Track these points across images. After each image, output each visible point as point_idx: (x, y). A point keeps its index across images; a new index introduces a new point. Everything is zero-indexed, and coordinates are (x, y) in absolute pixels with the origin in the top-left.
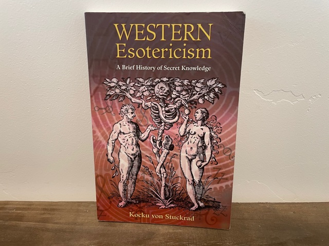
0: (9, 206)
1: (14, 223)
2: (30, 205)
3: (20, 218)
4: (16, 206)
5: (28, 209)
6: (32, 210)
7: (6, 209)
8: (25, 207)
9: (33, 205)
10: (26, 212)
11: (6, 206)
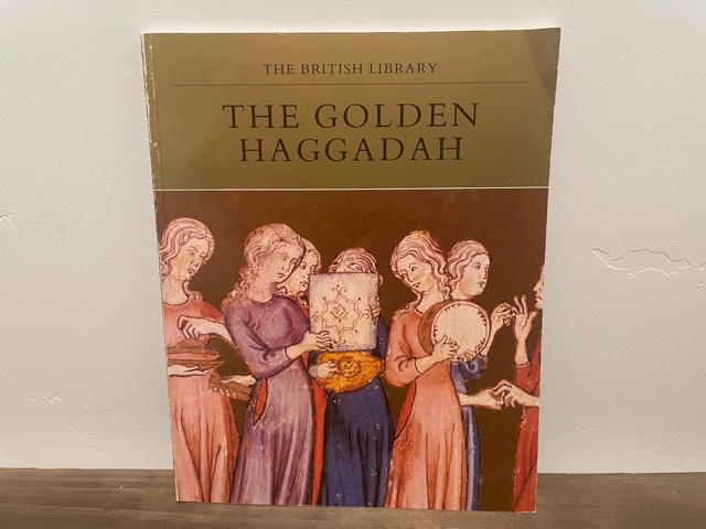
0: (109, 479)
1: (123, 512)
2: (151, 477)
3: (134, 503)
4: (123, 480)
5: (149, 485)
6: (157, 487)
7: (103, 485)
8: (141, 480)
9: (156, 477)
10: (145, 491)
11: (103, 480)
